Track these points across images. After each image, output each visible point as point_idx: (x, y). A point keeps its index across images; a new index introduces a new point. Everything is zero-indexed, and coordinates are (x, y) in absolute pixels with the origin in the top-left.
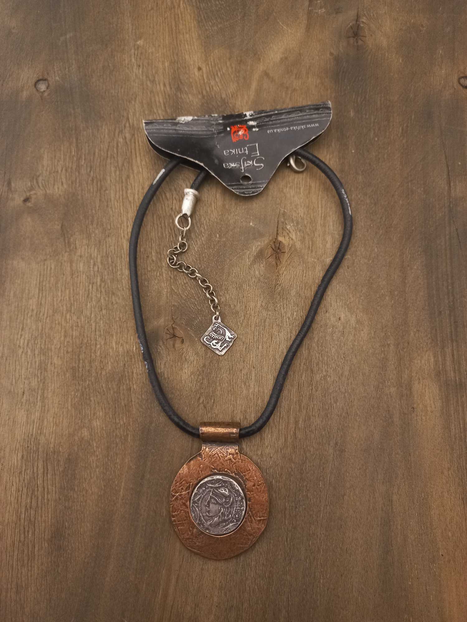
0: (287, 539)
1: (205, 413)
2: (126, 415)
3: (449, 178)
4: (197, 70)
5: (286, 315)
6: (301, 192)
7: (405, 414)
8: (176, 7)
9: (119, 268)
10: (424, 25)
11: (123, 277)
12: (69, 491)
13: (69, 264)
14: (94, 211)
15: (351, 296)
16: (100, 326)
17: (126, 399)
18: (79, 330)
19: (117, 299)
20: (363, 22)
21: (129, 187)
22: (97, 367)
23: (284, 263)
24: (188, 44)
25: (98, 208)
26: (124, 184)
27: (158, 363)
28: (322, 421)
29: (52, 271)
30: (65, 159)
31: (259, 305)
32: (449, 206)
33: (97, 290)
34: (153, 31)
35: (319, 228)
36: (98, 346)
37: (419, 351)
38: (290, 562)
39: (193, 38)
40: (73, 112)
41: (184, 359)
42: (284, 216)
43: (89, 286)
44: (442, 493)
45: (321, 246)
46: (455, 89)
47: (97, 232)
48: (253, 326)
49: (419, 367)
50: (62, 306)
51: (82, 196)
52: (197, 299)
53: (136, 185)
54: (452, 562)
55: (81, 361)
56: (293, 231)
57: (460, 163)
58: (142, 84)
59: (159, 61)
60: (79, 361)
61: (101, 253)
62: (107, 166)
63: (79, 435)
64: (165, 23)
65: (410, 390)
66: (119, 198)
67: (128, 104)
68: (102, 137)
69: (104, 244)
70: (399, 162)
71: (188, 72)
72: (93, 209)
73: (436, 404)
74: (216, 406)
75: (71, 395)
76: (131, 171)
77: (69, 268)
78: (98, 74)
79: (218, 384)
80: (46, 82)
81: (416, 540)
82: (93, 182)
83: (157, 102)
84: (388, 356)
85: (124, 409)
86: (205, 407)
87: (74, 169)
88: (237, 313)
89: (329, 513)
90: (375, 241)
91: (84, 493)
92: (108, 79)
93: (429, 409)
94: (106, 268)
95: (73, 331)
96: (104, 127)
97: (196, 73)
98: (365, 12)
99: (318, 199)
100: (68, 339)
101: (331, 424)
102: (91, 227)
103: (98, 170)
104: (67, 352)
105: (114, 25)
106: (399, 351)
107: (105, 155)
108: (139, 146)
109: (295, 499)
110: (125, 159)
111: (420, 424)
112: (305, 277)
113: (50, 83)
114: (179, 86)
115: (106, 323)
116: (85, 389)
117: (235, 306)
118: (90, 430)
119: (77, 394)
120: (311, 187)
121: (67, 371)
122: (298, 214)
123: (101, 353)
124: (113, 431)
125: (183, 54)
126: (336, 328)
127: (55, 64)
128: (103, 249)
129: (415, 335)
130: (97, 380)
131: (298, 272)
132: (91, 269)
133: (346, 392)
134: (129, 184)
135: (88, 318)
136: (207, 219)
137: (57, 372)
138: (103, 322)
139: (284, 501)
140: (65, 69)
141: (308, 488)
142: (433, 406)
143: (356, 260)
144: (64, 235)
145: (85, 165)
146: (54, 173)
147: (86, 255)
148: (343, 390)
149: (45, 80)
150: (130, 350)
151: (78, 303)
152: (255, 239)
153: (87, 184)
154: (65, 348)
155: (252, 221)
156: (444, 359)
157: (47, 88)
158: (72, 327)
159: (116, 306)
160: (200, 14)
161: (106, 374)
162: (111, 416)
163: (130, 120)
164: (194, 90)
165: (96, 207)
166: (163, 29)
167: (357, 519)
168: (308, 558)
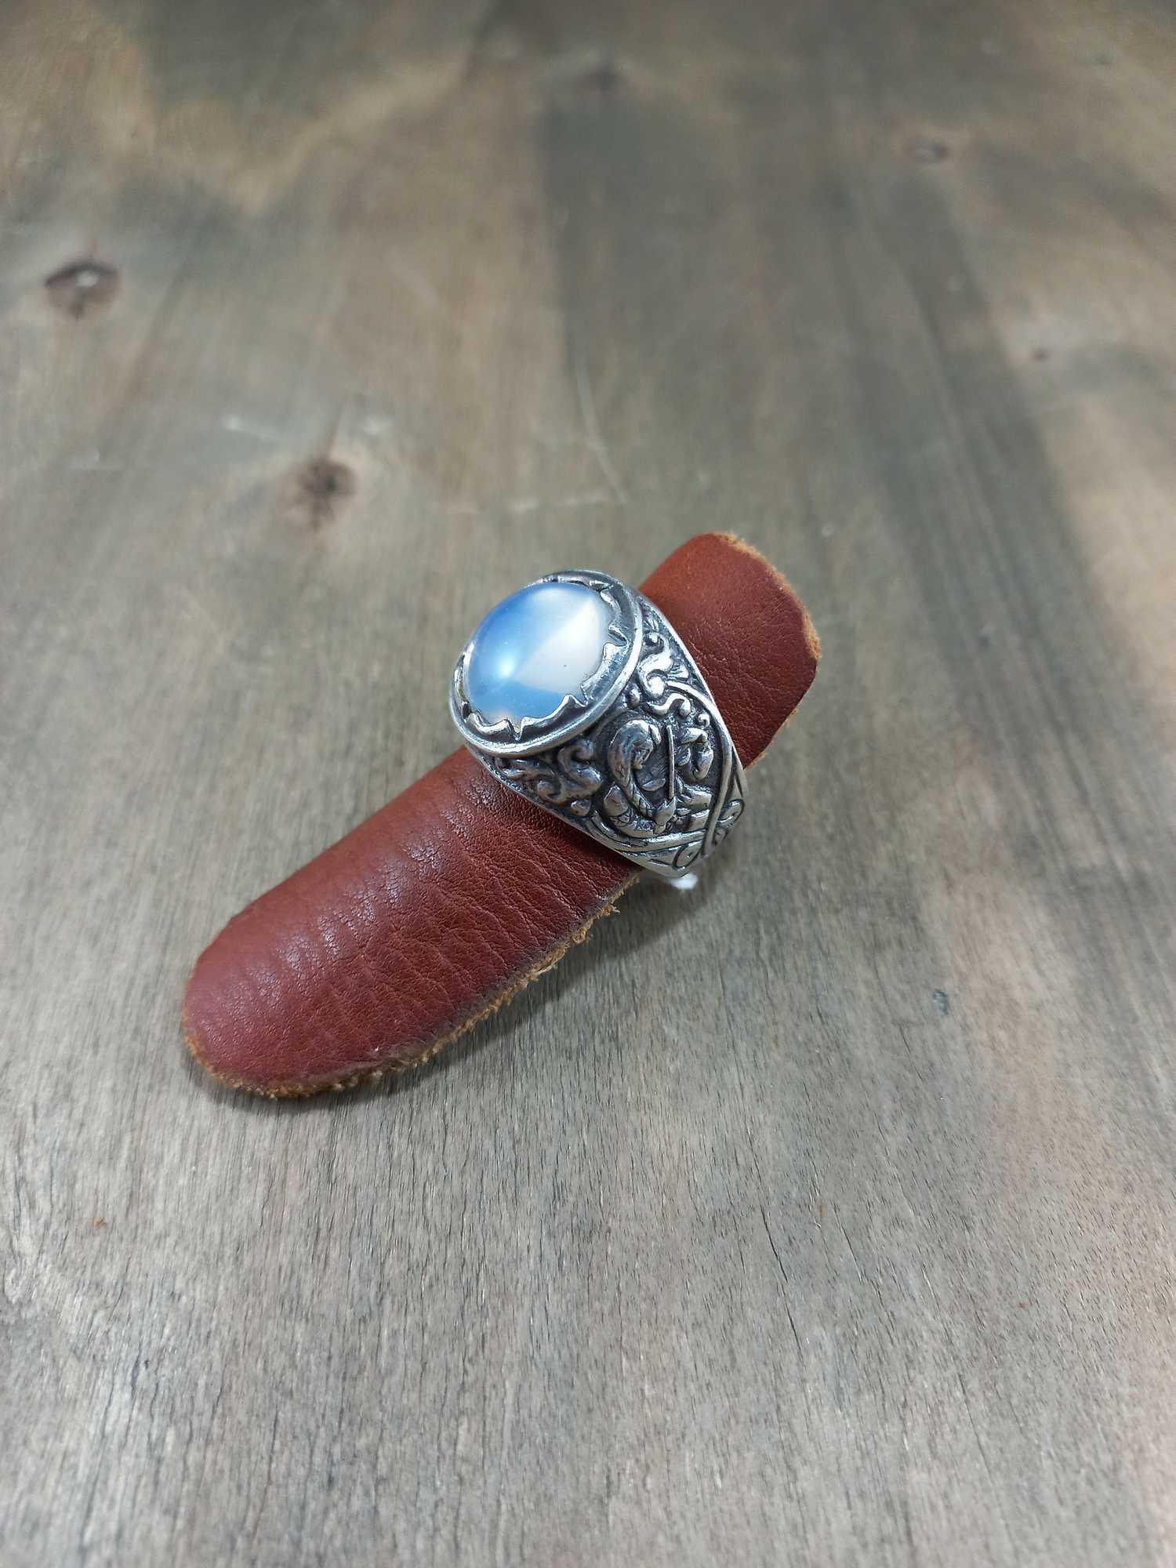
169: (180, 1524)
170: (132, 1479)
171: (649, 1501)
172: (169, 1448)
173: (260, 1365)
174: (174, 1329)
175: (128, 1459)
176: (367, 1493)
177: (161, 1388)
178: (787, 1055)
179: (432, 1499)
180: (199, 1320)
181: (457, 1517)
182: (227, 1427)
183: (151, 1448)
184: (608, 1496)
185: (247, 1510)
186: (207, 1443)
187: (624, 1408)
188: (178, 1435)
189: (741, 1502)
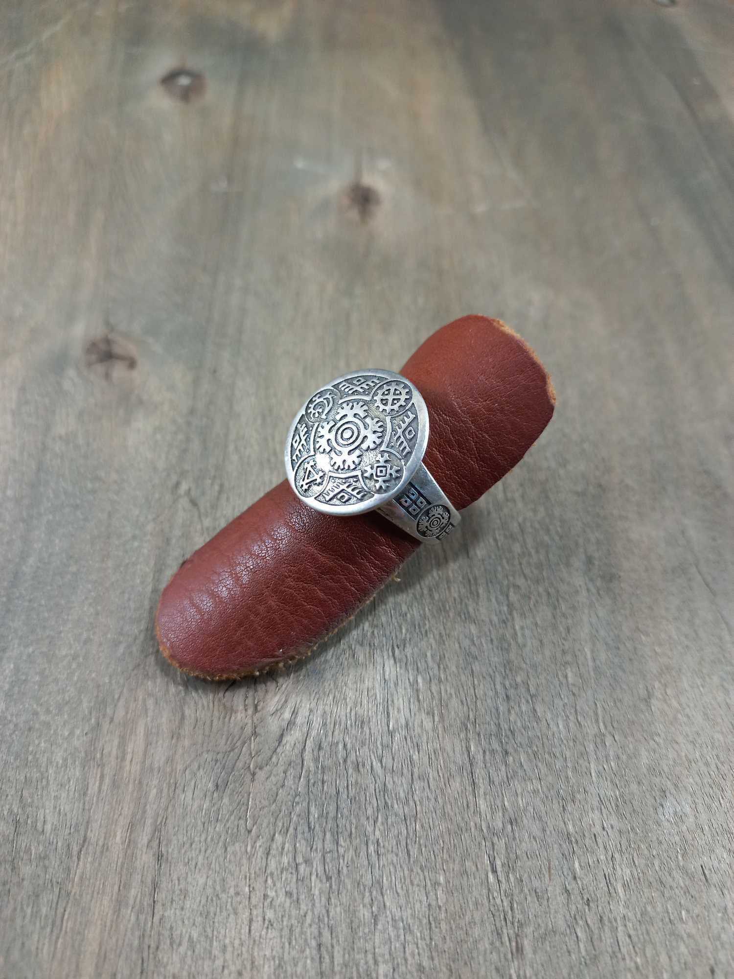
27: (60, 414)
41: (135, 401)
74: (228, 499)
86: (194, 503)
109: (498, 726)
139: (462, 735)
141: (533, 690)
167: (707, 764)
168: (581, 922)
169: (437, 719)
170: (406, 699)
171: (670, 699)
172: (421, 685)
173: (457, 645)
174: (407, 630)
175: (401, 690)
176: (527, 701)
177: (409, 658)
179: (561, 703)
180: (419, 625)
181: (576, 711)
182: (448, 673)
183: (411, 685)
184: (649, 698)
185: (469, 711)
186: (440, 681)
187: (648, 658)
188: (424, 679)
189: (715, 699)
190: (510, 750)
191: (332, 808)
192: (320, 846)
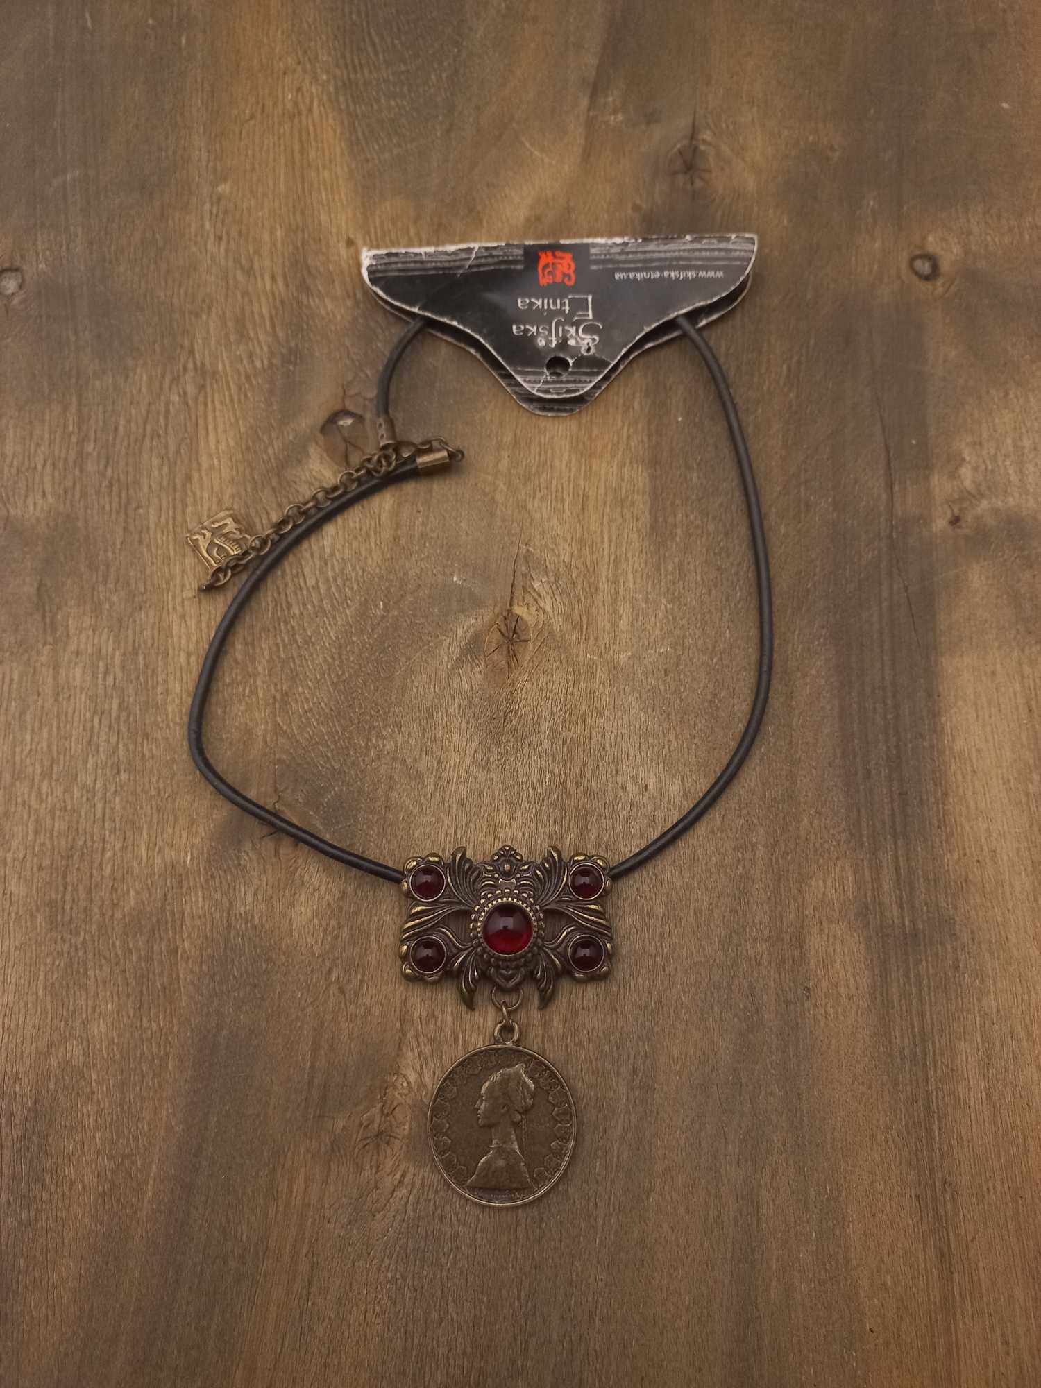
0: (519, 1291)
1: (343, 1005)
2: (166, 1010)
3: (891, 475)
4: (345, 245)
5: (528, 779)
6: (567, 510)
7: (788, 1003)
8: (304, 113)
9: (160, 679)
10: (836, 147)
11: (170, 698)
12: (32, 1185)
13: (51, 671)
14: (110, 554)
15: (671, 736)
16: (112, 809)
17: (166, 974)
18: (67, 818)
19: (154, 748)
20: (704, 141)
21: (190, 500)
22: (103, 902)
23: (525, 663)
24: (326, 189)
25: (119, 546)
26: (178, 495)
27: (240, 892)
28: (604, 1021)
29: (15, 686)
30: (51, 442)
31: (468, 758)
32: (890, 536)
33: (110, 727)
34: (253, 164)
35: (603, 586)
36: (109, 854)
37: (821, 861)
38: (526, 1350)
39: (337, 178)
40: (73, 339)
41: (298, 882)
42: (527, 562)
43: (92, 721)
44: (871, 1184)
45: (608, 626)
46: (903, 282)
47: (115, 598)
48: (455, 806)
49: (820, 896)
50: (33, 764)
51: (86, 521)
52: (332, 747)
53: (206, 495)
54: (893, 1346)
55: (70, 888)
56: (548, 593)
57: (914, 442)
58: (226, 278)
59: (263, 225)
60: (65, 888)
61: (122, 645)
62: (145, 456)
63: (60, 1055)
64: (280, 146)
65: (801, 947)
66: (167, 524)
67: (193, 319)
68: (135, 392)
69: (131, 626)
70: (780, 443)
71: (324, 250)
72: (110, 548)
73: (859, 981)
74: (367, 989)
75: (46, 964)
76: (194, 465)
77: (50, 680)
78: (131, 256)
79: (373, 937)
80: (19, 273)
81: (813, 1293)
82: (111, 491)
83: (257, 316)
84: (752, 872)
85: (162, 997)
86: (342, 991)
87: (71, 464)
88: (420, 775)
89: (617, 1231)
90: (726, 614)
91: (66, 1189)
92: (152, 267)
93: (842, 990)
94: (133, 677)
95: (53, 819)
96: (139, 370)
97: (343, 252)
98: (710, 121)
99: (602, 524)
100: (41, 839)
101: (622, 1027)
102: (101, 588)
103: (122, 463)
104: (40, 868)
105: (170, 153)
106: (777, 860)
107: (141, 430)
108: (214, 410)
110: (183, 439)
111: (822, 1024)
112: (572, 694)
113: (26, 277)
114: (304, 279)
115: (127, 801)
116: (76, 950)
117: (415, 760)
118: (85, 1043)
119: (57, 963)
120: (587, 497)
121: (38, 910)
122: (559, 556)
123: (113, 870)
124: (136, 1046)
125: (316, 212)
126: (639, 808)
127: (39, 235)
128: (127, 636)
129: (811, 823)
130: (103, 931)
131: (556, 684)
132: (100, 681)
133: (658, 953)
134: (189, 493)
135: (88, 791)
136: (358, 568)
137: (17, 913)
138: (122, 800)
140: (61, 247)
142: (852, 985)
143: (683, 658)
144: (44, 607)
145: (95, 454)
146: (27, 470)
147: (90, 651)
148: (652, 949)
149: (17, 270)
150: (178, 862)
151: (68, 758)
152: (462, 611)
153: (98, 493)
154: (35, 860)
155: (457, 571)
156: (877, 878)
157: (21, 287)
158: (52, 812)
159: (149, 764)
160: (354, 128)
161: (124, 916)
162: (131, 1012)
163: (197, 356)
164: (338, 287)
165: (114, 544)
166: (274, 160)
167: (678, 1246)
168: (568, 1338)
171: (665, 1194)
178: (736, 1015)
184: (651, 1192)
187: (658, 1160)
189: (698, 1197)
190: (545, 1218)
191: (422, 1244)
192: (412, 1268)
